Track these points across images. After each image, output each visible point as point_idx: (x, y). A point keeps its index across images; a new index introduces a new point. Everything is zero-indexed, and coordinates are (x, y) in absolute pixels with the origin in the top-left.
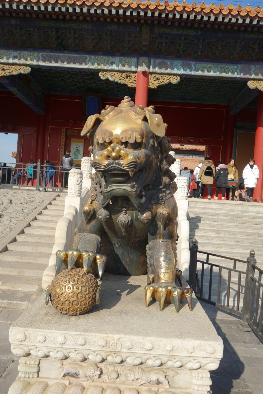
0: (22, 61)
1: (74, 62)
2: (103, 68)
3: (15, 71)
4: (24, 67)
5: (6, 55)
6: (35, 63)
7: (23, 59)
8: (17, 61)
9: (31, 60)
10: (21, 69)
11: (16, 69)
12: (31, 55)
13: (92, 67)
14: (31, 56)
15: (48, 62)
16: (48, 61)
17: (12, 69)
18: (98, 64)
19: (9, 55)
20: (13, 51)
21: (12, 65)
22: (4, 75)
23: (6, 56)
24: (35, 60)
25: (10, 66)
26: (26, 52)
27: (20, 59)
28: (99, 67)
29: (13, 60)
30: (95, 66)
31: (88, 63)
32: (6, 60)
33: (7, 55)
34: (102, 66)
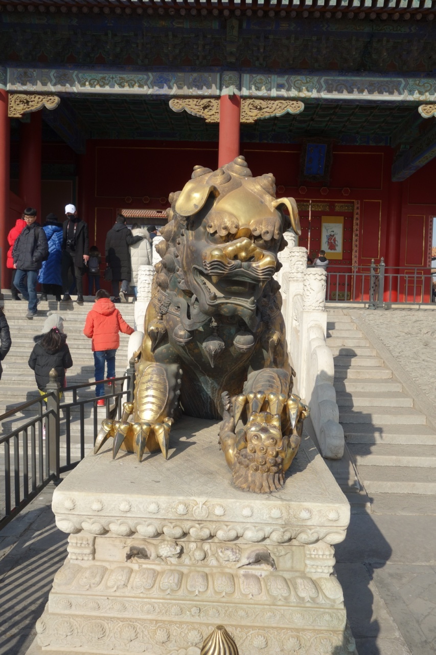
0: (293, 93)
1: (379, 90)
2: (429, 98)
3: (280, 109)
4: (295, 102)
5: (264, 83)
6: (314, 94)
7: (294, 89)
8: (283, 93)
9: (308, 91)
10: (288, 107)
11: (281, 105)
12: (307, 81)
13: (410, 98)
14: (307, 83)
15: (337, 93)
16: (335, 91)
17: (274, 106)
18: (421, 93)
19: (271, 83)
20: (276, 76)
21: (273, 100)
22: (260, 118)
23: (265, 85)
24: (314, 90)
25: (269, 102)
26: (299, 78)
27: (288, 90)
28: (422, 98)
29: (277, 91)
30: (416, 97)
31: (404, 92)
32: (265, 91)
33: (266, 83)
34: (426, 96)
